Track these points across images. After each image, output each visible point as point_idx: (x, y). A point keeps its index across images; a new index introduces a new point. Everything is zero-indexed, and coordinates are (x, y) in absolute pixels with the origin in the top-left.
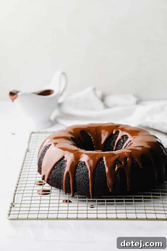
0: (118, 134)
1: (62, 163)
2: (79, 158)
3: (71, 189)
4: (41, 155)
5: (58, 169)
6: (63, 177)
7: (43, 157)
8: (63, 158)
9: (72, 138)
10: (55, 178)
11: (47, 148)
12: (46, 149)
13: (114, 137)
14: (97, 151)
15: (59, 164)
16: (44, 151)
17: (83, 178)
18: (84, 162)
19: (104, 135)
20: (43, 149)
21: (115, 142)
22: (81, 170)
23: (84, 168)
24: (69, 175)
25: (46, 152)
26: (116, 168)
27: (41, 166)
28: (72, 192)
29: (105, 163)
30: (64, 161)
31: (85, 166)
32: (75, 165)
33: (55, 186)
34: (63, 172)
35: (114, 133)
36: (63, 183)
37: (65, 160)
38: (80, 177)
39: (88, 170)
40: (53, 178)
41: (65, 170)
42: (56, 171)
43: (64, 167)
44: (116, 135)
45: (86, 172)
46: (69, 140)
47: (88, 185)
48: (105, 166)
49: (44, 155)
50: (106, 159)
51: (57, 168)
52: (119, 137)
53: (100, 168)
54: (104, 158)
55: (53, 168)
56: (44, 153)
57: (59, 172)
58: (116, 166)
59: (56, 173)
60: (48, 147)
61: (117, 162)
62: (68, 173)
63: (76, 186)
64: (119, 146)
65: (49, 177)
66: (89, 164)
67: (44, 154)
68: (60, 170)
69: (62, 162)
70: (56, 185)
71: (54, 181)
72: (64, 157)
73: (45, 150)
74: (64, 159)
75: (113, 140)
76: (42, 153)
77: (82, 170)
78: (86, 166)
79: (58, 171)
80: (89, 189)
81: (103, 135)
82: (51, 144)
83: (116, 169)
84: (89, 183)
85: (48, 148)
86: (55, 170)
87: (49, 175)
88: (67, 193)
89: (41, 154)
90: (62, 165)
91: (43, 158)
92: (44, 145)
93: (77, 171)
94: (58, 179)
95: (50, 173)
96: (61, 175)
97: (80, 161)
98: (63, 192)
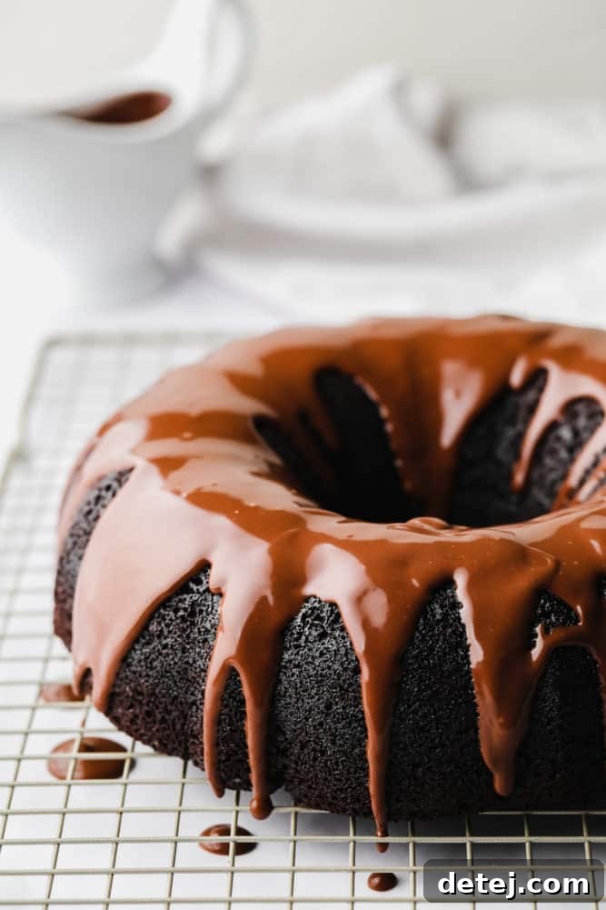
0: (541, 390)
1: (193, 604)
2: (302, 580)
3: (248, 770)
4: (72, 535)
5: (169, 641)
6: (203, 693)
7: (80, 552)
8: (198, 574)
9: (260, 422)
10: (154, 694)
11: (104, 493)
12: (98, 498)
13: (517, 407)
14: (416, 522)
15: (176, 611)
16: (89, 512)
17: (329, 707)
18: (333, 605)
19: (458, 394)
20: (81, 494)
21: (520, 437)
22: (313, 658)
23: (330, 644)
24: (239, 684)
25: (97, 518)
26: (534, 645)
27: (69, 600)
28: (254, 789)
29: (466, 614)
30: (208, 590)
31: (337, 633)
32: (275, 619)
33: (156, 743)
34: (200, 663)
35: (516, 378)
36: (201, 731)
37: (212, 586)
38: (309, 703)
39: (357, 659)
40: (141, 693)
41: (211, 648)
42: (161, 654)
43: (207, 631)
44: (531, 396)
45: (345, 669)
46: (247, 438)
47: (357, 751)
48: (464, 631)
49: (88, 541)
50: (471, 587)
51: (162, 631)
52: (549, 407)
53: (431, 649)
54: (461, 579)
55: (141, 633)
56: (84, 525)
57: (174, 659)
58: (538, 629)
59: (155, 664)
60: (115, 485)
61: (543, 607)
62: (229, 674)
63: (284, 753)
64: (549, 461)
65: (114, 685)
66: (366, 624)
67: (88, 533)
68: (184, 650)
69: (195, 597)
70: (159, 735)
71: (149, 714)
72: (204, 567)
73: (92, 506)
74: (207, 576)
75: (512, 421)
76: (76, 525)
77: (322, 654)
78: (343, 629)
79: (168, 655)
80: (367, 775)
81: (448, 397)
82: (131, 470)
83: (536, 653)
84: (360, 741)
85: (114, 495)
86: (148, 643)
87: (117, 674)
88: (227, 791)
89: (73, 527)
90: (193, 614)
91: (80, 558)
92: (90, 471)
93: (290, 661)
94: (172, 703)
95: (124, 660)
96: (190, 677)
97: (307, 599)
98: (199, 780)
